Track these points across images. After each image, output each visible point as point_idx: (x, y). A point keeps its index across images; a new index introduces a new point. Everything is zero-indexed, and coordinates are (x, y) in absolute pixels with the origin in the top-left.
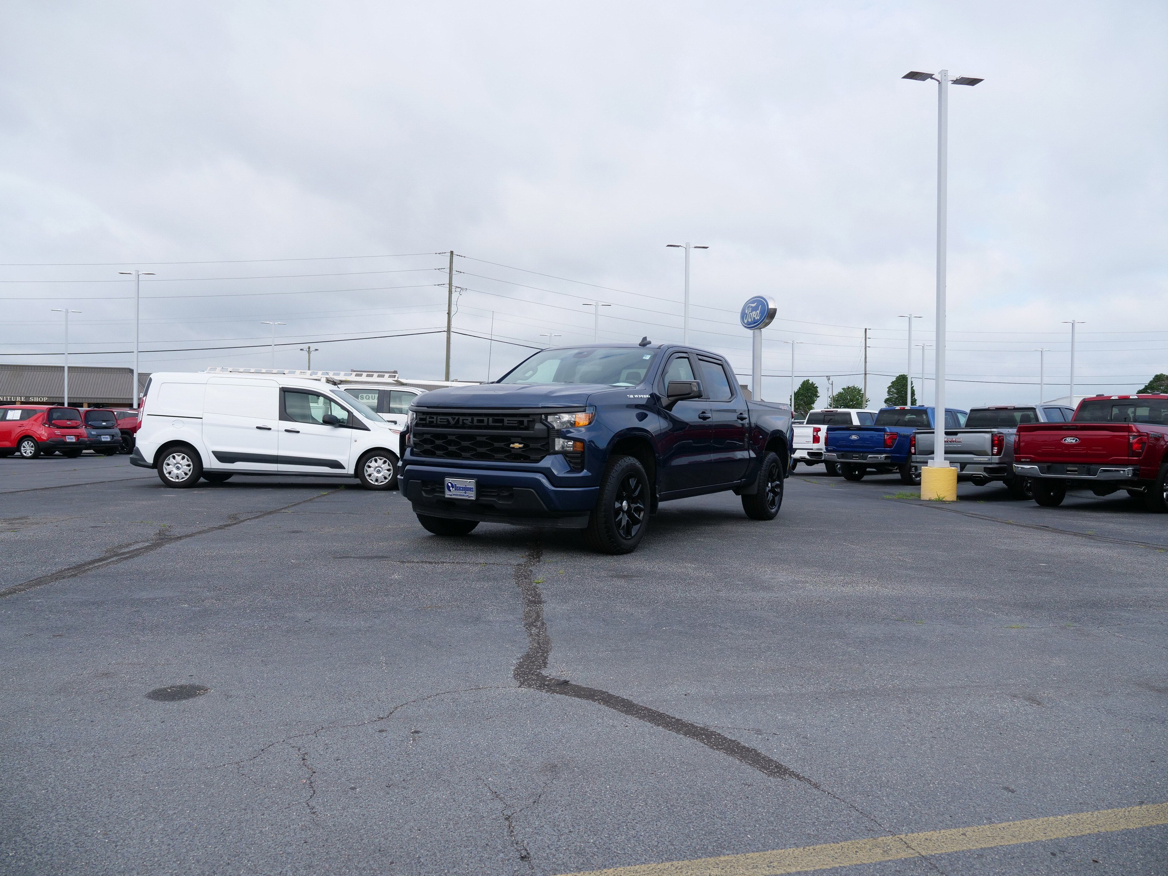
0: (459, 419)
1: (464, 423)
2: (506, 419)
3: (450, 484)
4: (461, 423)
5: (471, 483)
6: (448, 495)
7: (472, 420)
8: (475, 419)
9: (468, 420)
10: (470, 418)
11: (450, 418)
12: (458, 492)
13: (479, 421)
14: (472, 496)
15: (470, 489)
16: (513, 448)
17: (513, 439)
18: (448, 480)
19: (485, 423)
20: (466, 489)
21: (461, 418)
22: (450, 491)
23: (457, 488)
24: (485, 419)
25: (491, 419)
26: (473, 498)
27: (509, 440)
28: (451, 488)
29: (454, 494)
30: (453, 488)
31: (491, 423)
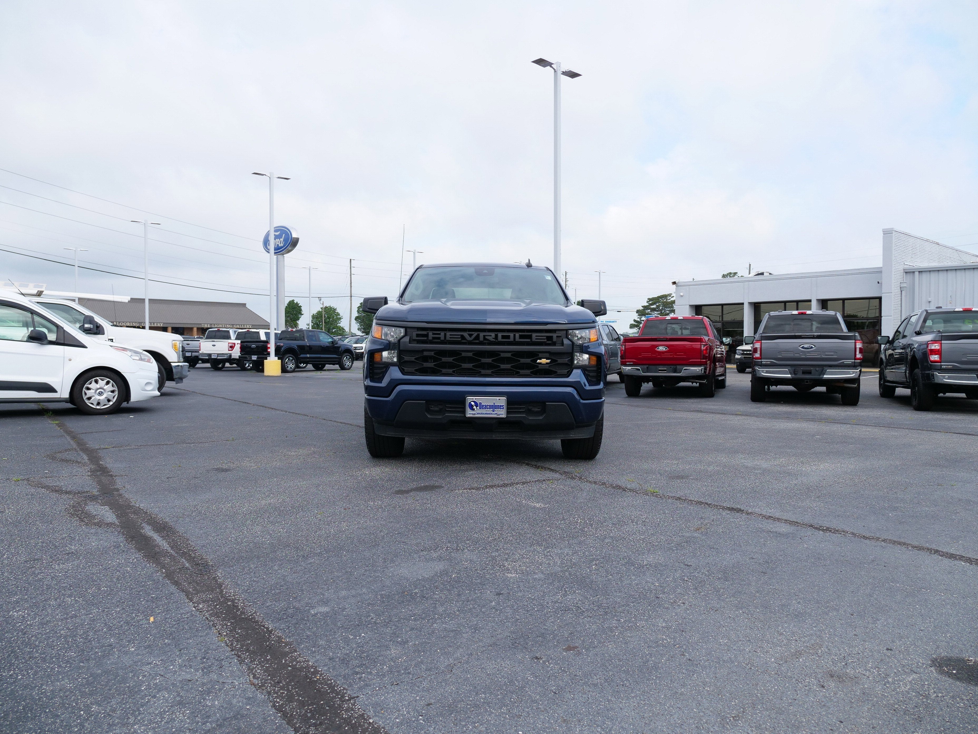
0: (478, 335)
1: (485, 339)
2: (534, 335)
3: (473, 403)
4: (481, 339)
5: (502, 401)
6: (469, 413)
7: (496, 336)
8: (500, 335)
9: (491, 336)
10: (493, 335)
11: (466, 334)
12: (484, 411)
13: (503, 337)
14: (502, 413)
15: (499, 407)
16: (540, 363)
17: (540, 355)
18: (470, 399)
19: (512, 339)
20: (494, 407)
21: (482, 334)
22: (474, 410)
23: (482, 407)
24: (512, 335)
25: (517, 335)
26: (504, 416)
27: (535, 355)
28: (475, 407)
29: (478, 413)
30: (477, 407)
31: (517, 339)
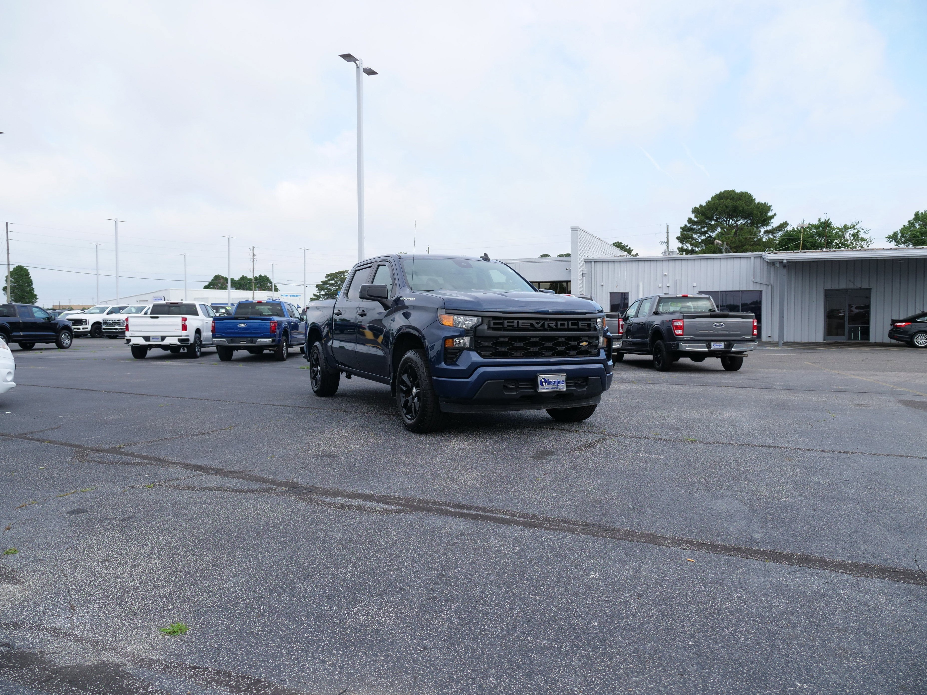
0: (544, 323)
1: (549, 326)
2: (580, 322)
3: (543, 380)
4: (546, 326)
5: (563, 377)
6: (540, 389)
7: (556, 323)
8: (559, 322)
9: (553, 324)
10: (554, 322)
11: (534, 322)
12: (550, 386)
13: (562, 324)
14: (563, 388)
15: (561, 382)
16: (582, 346)
17: (584, 339)
18: (541, 377)
19: (566, 327)
20: (558, 383)
21: (547, 322)
22: (543, 385)
23: (549, 383)
24: (566, 322)
25: (570, 322)
26: (564, 390)
27: (578, 339)
28: (544, 384)
29: (546, 388)
30: (546, 383)
31: (570, 326)
